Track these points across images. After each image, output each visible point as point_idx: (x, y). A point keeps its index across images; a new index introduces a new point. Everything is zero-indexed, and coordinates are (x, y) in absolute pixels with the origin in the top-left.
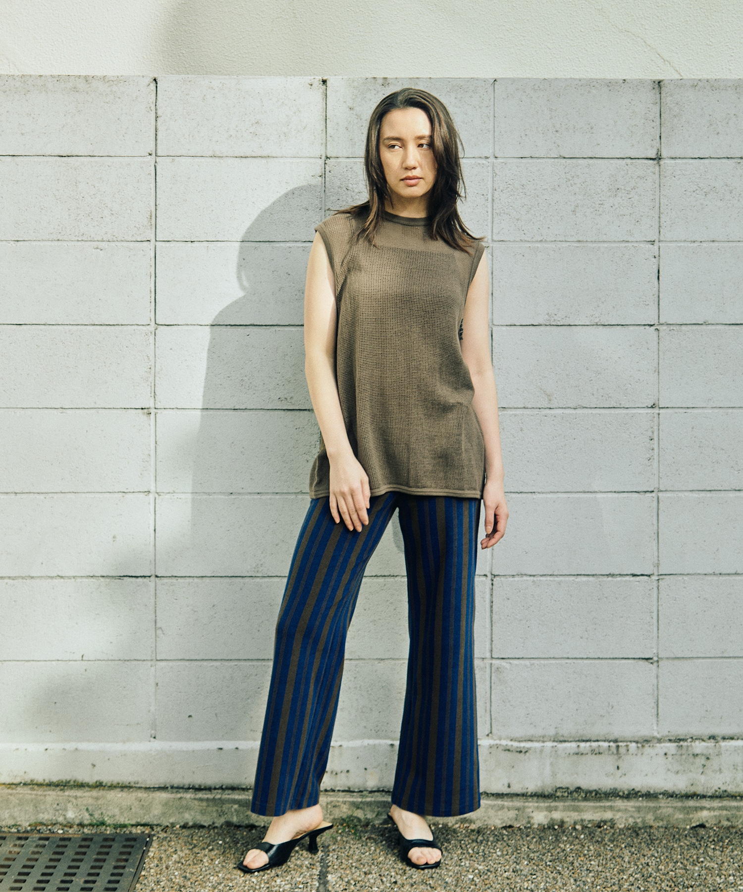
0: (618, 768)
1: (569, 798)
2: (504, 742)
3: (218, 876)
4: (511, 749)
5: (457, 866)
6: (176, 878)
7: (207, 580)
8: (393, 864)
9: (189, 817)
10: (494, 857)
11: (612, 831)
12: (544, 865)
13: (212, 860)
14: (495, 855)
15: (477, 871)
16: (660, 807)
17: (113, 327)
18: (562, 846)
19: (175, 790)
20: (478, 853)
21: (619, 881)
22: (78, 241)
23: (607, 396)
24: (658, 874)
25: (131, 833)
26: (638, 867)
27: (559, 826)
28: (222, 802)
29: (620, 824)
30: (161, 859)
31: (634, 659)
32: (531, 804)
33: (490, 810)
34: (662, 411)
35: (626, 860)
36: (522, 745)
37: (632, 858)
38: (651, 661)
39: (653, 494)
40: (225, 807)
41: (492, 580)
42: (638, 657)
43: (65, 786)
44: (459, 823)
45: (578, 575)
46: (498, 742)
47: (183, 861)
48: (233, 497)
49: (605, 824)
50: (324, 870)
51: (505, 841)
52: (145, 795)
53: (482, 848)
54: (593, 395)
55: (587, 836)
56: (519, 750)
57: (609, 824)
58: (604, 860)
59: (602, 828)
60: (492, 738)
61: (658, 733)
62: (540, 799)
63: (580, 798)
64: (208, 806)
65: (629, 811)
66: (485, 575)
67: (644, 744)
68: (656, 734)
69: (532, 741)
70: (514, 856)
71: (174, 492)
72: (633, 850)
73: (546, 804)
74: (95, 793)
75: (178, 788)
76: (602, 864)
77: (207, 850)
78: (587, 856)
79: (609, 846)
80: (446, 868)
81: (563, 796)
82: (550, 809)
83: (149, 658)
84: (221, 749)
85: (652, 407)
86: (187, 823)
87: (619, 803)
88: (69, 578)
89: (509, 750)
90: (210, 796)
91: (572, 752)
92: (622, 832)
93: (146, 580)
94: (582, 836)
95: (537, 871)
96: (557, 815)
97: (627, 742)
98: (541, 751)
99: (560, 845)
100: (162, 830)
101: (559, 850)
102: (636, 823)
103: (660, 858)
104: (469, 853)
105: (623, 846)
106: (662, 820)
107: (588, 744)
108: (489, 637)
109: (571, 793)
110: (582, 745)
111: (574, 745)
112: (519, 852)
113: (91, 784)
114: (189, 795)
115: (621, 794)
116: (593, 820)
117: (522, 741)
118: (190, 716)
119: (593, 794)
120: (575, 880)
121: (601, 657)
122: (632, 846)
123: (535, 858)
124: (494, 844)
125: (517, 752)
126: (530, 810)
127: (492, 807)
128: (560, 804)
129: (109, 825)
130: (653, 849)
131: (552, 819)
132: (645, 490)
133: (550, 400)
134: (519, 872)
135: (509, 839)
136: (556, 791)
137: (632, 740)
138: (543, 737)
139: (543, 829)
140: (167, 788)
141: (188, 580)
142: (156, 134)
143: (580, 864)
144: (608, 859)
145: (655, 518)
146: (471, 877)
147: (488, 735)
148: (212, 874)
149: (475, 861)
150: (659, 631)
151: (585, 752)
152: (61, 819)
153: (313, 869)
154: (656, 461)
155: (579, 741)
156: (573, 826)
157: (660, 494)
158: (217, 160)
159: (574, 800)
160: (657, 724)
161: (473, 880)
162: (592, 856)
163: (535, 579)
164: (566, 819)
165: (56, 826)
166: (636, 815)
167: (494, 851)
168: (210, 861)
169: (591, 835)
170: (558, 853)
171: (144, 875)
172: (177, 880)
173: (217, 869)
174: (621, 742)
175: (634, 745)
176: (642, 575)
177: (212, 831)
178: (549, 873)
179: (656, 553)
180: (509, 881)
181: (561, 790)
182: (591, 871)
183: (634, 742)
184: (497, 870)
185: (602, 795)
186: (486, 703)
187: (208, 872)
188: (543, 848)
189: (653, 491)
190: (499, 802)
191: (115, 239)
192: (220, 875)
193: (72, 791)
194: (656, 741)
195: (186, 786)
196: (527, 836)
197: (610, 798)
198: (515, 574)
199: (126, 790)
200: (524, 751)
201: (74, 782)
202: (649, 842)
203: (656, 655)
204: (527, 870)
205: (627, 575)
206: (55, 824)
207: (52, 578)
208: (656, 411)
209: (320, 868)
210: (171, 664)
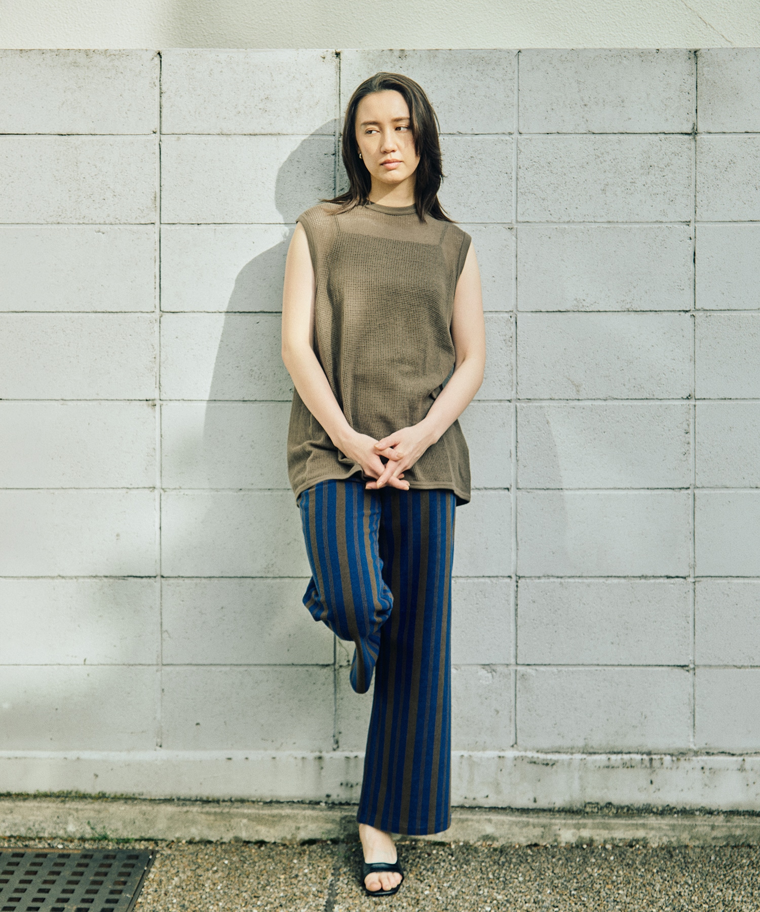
0: (651, 782)
1: (599, 814)
2: (530, 754)
3: (218, 905)
4: (537, 762)
5: (474, 894)
6: (173, 907)
7: (216, 581)
8: (407, 892)
9: (196, 832)
10: (515, 884)
11: (645, 852)
12: (568, 895)
13: (214, 884)
14: (516, 880)
15: (495, 902)
16: (696, 825)
17: (115, 315)
18: (589, 870)
19: (181, 803)
22: (79, 224)
23: (639, 387)
24: (690, 907)
25: (134, 849)
26: (669, 897)
27: (587, 845)
29: (654, 843)
30: (161, 881)
31: (669, 666)
32: (557, 821)
33: (514, 827)
34: (698, 403)
35: (657, 889)
37: (664, 886)
38: (687, 668)
39: (689, 491)
40: (234, 822)
41: (517, 582)
42: (673, 664)
43: (66, 797)
44: (481, 841)
45: (608, 577)
46: (523, 753)
47: (184, 885)
48: (242, 493)
49: (637, 843)
50: (332, 899)
51: (528, 863)
52: (150, 808)
53: (504, 871)
54: (624, 385)
55: (617, 858)
56: (545, 762)
57: (641, 843)
58: (634, 889)
59: (634, 848)
60: (518, 750)
61: (695, 745)
62: (568, 815)
63: (611, 814)
65: (663, 829)
66: (510, 577)
67: (680, 757)
68: (692, 746)
69: (559, 752)
70: (537, 883)
71: (181, 488)
72: (666, 875)
73: (574, 822)
74: (97, 805)
75: (185, 800)
76: (631, 893)
77: (211, 872)
78: (616, 884)
79: (640, 870)
81: (592, 812)
82: (578, 827)
83: (155, 663)
84: (230, 759)
85: (688, 398)
86: (194, 838)
87: (652, 820)
88: (71, 578)
89: (535, 763)
90: (218, 810)
91: (602, 765)
92: (655, 853)
93: (152, 580)
94: (612, 858)
95: (560, 902)
96: (586, 834)
97: (661, 754)
98: (570, 763)
99: (587, 869)
100: (167, 846)
101: (586, 875)
102: (670, 842)
103: (694, 887)
104: (488, 878)
105: (655, 871)
106: (698, 839)
107: (620, 756)
108: (514, 642)
109: (602, 808)
110: (613, 757)
111: (604, 757)
112: (542, 877)
113: (93, 795)
114: (195, 809)
115: (655, 810)
116: (625, 839)
117: (549, 753)
118: (198, 724)
119: (625, 810)
121: (633, 664)
122: (665, 871)
123: (560, 885)
124: (516, 867)
125: (543, 764)
126: (557, 827)
127: (517, 823)
128: (589, 821)
129: (112, 840)
130: (687, 874)
131: (580, 837)
132: (680, 487)
133: (578, 391)
134: (541, 904)
135: (533, 861)
136: (585, 807)
137: (667, 752)
138: (572, 749)
139: (571, 848)
140: (174, 800)
141: (196, 580)
142: (161, 111)
143: (607, 894)
144: (638, 887)
145: (691, 516)
147: (513, 746)
148: (212, 902)
150: (696, 636)
151: (616, 765)
152: (61, 833)
153: (320, 897)
154: (692, 455)
155: (609, 753)
156: (603, 845)
157: (696, 491)
158: (224, 138)
159: (604, 816)
160: (694, 736)
162: (621, 883)
163: (562, 580)
164: (596, 838)
165: (56, 840)
166: (670, 833)
167: (516, 877)
168: (212, 886)
169: (622, 855)
170: (585, 879)
171: (141, 903)
173: (218, 896)
174: (655, 754)
175: (668, 758)
176: (677, 577)
178: (573, 904)
179: (692, 555)
181: (591, 805)
182: (618, 902)
183: (669, 754)
184: (517, 901)
185: (635, 811)
186: (510, 712)
187: (207, 901)
188: (569, 872)
189: (689, 488)
190: (524, 819)
191: (118, 222)
192: (220, 904)
193: (74, 803)
194: (692, 754)
195: (194, 799)
196: (553, 857)
197: (643, 815)
198: (541, 575)
199: (130, 802)
200: (551, 763)
201: (76, 792)
202: (684, 865)
203: (692, 662)
204: (549, 902)
205: (661, 577)
206: (55, 838)
207: (53, 578)
208: (692, 402)
209: (327, 897)
210: (178, 668)
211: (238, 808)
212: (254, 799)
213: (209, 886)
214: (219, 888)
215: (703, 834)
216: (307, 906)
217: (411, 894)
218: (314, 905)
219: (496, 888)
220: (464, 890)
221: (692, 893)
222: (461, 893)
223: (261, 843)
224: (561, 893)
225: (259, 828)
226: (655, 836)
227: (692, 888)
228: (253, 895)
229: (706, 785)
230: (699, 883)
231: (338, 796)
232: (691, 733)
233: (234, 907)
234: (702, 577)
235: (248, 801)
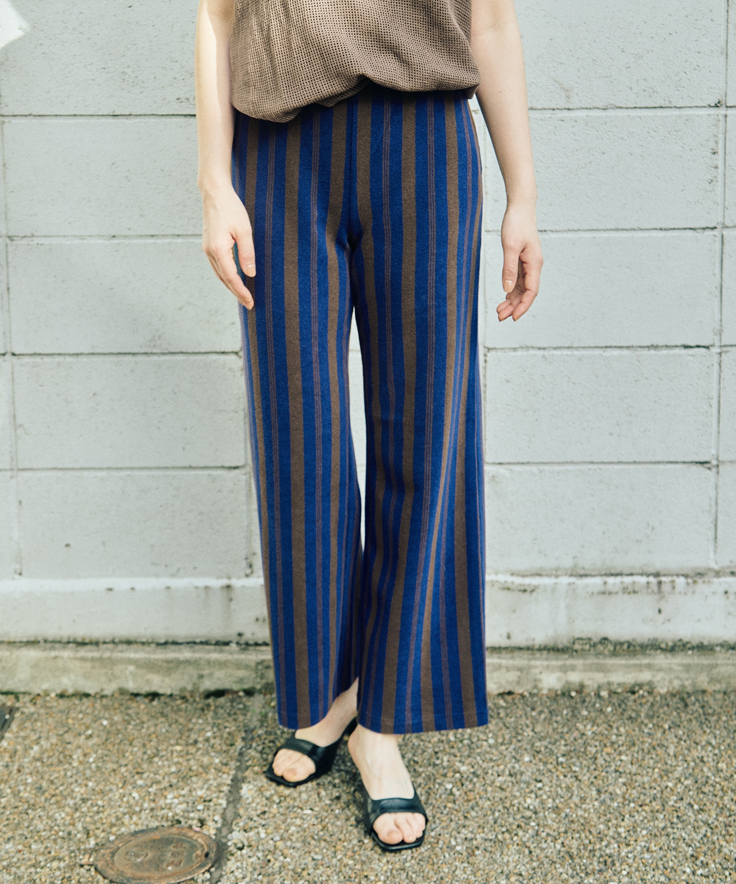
0: (660, 611)
1: (592, 651)
3: (86, 786)
5: (430, 765)
7: (84, 359)
9: (68, 683)
10: (484, 748)
11: (651, 699)
12: (555, 763)
14: (485, 743)
15: (458, 775)
16: (717, 664)
18: (580, 726)
19: (49, 645)
20: (461, 741)
21: (662, 792)
23: (651, 90)
24: (718, 780)
26: (688, 764)
27: (577, 692)
28: (113, 662)
29: (662, 688)
30: (16, 751)
31: (684, 462)
32: (538, 663)
34: (730, 112)
35: (672, 753)
36: (528, 581)
37: (680, 748)
38: (708, 465)
39: (715, 232)
40: (117, 669)
42: (690, 460)
45: (606, 347)
48: (116, 241)
49: (641, 688)
50: (240, 775)
51: (501, 718)
54: (631, 89)
55: (616, 710)
56: (522, 588)
58: (640, 752)
59: (637, 695)
61: (716, 563)
63: (606, 652)
64: (93, 668)
67: (696, 579)
68: (713, 565)
69: (540, 575)
70: (512, 747)
71: (33, 236)
72: (681, 733)
73: (560, 663)
75: (54, 642)
76: (637, 759)
77: (83, 737)
78: (616, 746)
79: (646, 725)
80: (415, 770)
81: (583, 650)
82: (564, 669)
83: (8, 467)
84: (111, 590)
85: (716, 106)
87: (661, 659)
89: (508, 589)
90: (96, 654)
92: (664, 702)
94: (609, 709)
95: (543, 774)
96: (575, 678)
97: (672, 575)
98: (554, 589)
99: (578, 725)
100: (31, 701)
102: (683, 686)
104: (449, 741)
105: (666, 726)
106: (720, 682)
107: (619, 579)
109: (595, 645)
110: (611, 580)
111: (598, 580)
112: (520, 738)
114: (67, 654)
115: (663, 646)
116: (624, 683)
118: (68, 545)
119: (625, 646)
120: (599, 792)
121: (637, 461)
122: (679, 726)
123: (543, 749)
125: (520, 591)
126: (537, 671)
128: (579, 662)
130: (708, 731)
131: (567, 682)
132: (704, 226)
133: (569, 98)
134: (518, 777)
136: (574, 643)
137: (681, 572)
138: (557, 570)
140: (39, 642)
144: (646, 750)
145: (718, 265)
146: (449, 786)
149: (456, 756)
150: (721, 424)
151: (614, 591)
153: (224, 773)
154: (721, 183)
155: (606, 575)
157: (726, 232)
159: (598, 654)
160: (715, 552)
161: (451, 793)
162: (623, 745)
163: (546, 353)
164: (587, 682)
166: (684, 675)
167: (484, 738)
168: (81, 758)
170: (575, 739)
172: (26, 795)
173: (88, 773)
174: (665, 575)
176: (698, 346)
177: (99, 701)
178: (562, 777)
179: (717, 317)
180: (502, 795)
181: (581, 642)
182: (621, 773)
183: (683, 575)
184: (487, 773)
185: (638, 648)
188: (554, 730)
189: (715, 228)
192: (90, 784)
194: (712, 574)
195: (65, 640)
196: (533, 709)
197: (648, 652)
198: (517, 346)
200: (529, 589)
202: (703, 717)
204: (529, 774)
205: (677, 346)
208: (722, 111)
209: (233, 772)
210: (39, 474)
211: (122, 651)
212: (144, 640)
213: (78, 758)
214: (91, 760)
215: (726, 675)
216: (206, 786)
217: (346, 765)
218: (215, 784)
219: (458, 754)
220: (416, 759)
221: (718, 758)
222: (412, 763)
223: (154, 696)
224: (544, 760)
225: (150, 676)
226: (664, 679)
227: (717, 751)
228: (135, 771)
229: (730, 614)
230: (726, 744)
231: (253, 634)
232: (711, 547)
233: (107, 788)
234: (731, 346)
235: (136, 642)
